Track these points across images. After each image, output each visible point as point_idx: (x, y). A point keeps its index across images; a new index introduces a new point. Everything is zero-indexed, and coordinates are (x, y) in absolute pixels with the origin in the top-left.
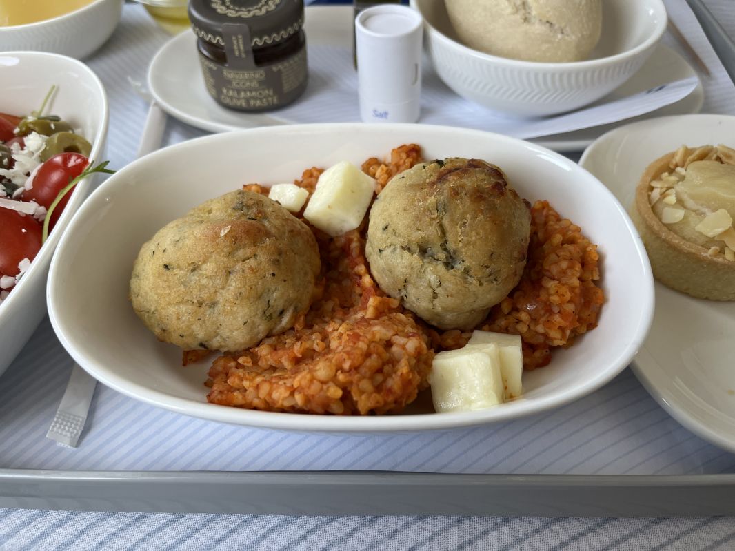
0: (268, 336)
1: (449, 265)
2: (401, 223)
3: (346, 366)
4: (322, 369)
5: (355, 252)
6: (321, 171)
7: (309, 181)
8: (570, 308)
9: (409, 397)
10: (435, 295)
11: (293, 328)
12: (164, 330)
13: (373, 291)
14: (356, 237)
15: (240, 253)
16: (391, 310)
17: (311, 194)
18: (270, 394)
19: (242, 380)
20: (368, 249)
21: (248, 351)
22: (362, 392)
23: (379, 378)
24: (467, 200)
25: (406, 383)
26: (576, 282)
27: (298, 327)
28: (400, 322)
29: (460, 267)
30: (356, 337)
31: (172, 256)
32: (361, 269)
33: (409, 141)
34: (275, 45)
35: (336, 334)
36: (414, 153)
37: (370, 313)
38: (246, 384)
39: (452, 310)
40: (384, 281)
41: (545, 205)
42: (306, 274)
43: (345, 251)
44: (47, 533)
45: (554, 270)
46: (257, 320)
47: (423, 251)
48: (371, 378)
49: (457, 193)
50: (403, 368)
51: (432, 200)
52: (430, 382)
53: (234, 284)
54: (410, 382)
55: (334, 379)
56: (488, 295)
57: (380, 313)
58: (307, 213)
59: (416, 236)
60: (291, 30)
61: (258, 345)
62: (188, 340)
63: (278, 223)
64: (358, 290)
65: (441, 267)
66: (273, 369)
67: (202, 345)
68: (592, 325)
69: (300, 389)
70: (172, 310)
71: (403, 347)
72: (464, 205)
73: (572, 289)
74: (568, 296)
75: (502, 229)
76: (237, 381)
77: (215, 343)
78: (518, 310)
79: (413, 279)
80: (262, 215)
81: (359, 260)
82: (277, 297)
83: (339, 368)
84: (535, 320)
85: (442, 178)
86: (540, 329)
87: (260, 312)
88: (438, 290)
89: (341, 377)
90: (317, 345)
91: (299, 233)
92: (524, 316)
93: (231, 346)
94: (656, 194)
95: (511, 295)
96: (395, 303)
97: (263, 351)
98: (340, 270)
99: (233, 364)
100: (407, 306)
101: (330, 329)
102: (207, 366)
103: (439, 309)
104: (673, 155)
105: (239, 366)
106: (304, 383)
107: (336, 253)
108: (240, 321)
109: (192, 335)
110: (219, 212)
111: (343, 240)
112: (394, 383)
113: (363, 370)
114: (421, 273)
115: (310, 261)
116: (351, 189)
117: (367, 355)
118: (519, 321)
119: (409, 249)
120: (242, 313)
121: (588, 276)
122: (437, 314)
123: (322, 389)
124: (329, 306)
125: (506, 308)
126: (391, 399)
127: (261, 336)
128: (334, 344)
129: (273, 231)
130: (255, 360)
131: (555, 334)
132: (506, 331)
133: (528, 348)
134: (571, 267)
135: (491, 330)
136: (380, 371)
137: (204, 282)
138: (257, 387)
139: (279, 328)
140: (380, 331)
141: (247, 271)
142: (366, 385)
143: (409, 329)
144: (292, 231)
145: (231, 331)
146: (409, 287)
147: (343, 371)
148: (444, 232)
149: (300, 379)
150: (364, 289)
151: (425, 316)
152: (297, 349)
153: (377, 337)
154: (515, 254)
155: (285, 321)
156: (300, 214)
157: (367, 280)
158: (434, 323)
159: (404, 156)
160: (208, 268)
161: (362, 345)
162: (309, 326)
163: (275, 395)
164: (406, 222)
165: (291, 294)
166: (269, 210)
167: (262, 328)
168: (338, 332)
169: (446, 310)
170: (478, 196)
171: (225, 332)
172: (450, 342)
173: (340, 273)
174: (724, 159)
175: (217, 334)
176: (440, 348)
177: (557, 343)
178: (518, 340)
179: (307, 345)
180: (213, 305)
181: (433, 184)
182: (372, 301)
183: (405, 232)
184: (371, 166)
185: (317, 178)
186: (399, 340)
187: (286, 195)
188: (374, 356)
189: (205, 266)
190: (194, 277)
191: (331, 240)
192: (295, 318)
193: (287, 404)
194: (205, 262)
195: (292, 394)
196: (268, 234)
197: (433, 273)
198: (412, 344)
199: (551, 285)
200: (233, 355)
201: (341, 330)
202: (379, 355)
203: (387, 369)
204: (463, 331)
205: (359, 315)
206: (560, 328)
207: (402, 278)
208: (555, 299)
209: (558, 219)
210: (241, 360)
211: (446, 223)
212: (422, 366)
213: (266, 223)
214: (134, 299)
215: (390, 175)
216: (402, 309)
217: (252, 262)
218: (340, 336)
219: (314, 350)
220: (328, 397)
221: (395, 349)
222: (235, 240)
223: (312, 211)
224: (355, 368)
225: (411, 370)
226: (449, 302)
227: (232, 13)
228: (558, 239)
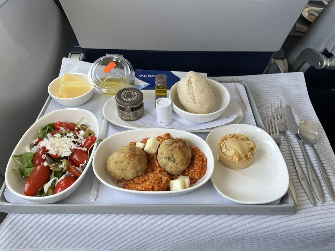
0: (136, 177)
1: (174, 162)
2: (164, 153)
3: (153, 182)
4: (148, 183)
5: (155, 158)
6: (148, 139)
7: (145, 141)
8: (199, 171)
9: (165, 188)
10: (171, 168)
11: (141, 175)
12: (115, 175)
13: (159, 167)
14: (155, 155)
15: (131, 159)
16: (162, 171)
17: (145, 144)
18: (138, 188)
19: (131, 185)
20: (158, 158)
21: (132, 180)
22: (155, 187)
23: (159, 184)
24: (177, 149)
25: (164, 185)
26: (200, 165)
27: (143, 175)
28: (164, 174)
29: (176, 162)
30: (155, 176)
31: (117, 160)
32: (156, 162)
33: (167, 133)
34: (137, 107)
35: (151, 176)
36: (168, 136)
37: (158, 172)
38: (133, 186)
39: (175, 171)
40: (161, 165)
41: (197, 148)
42: (144, 163)
43: (153, 158)
44: (89, 219)
45: (196, 163)
46: (134, 173)
47: (169, 159)
48: (158, 184)
49: (175, 147)
50: (164, 183)
51: (170, 148)
52: (170, 186)
53: (130, 166)
54: (165, 185)
55: (150, 184)
56: (182, 168)
57: (160, 172)
58: (144, 150)
59: (167, 155)
60: (140, 104)
61: (134, 178)
62: (120, 177)
63: (138, 152)
64: (155, 167)
65: (172, 162)
66: (138, 183)
67: (123, 178)
68: (204, 175)
69: (144, 186)
70: (117, 171)
71: (164, 178)
72: (177, 150)
73: (199, 167)
74: (198, 168)
75: (184, 155)
76: (131, 186)
77: (126, 178)
78: (189, 171)
79: (167, 164)
80: (135, 151)
81: (156, 160)
82: (139, 168)
83: (151, 182)
84: (192, 173)
85: (173, 143)
86: (193, 175)
87: (135, 171)
88: (172, 167)
89: (152, 184)
90: (147, 179)
91: (143, 155)
92: (190, 172)
93: (129, 179)
94: (222, 145)
95: (188, 168)
96: (163, 170)
97: (136, 180)
98: (152, 162)
99: (129, 182)
100: (166, 170)
101: (149, 175)
102: (123, 183)
103: (172, 171)
104: (227, 136)
105: (130, 183)
106: (145, 185)
107: (150, 158)
108: (131, 173)
109: (121, 176)
110: (126, 150)
111: (152, 155)
112: (162, 185)
113: (156, 183)
114: (168, 163)
115: (145, 160)
116: (154, 144)
117: (157, 180)
118: (190, 173)
119: (166, 158)
120: (132, 172)
121: (203, 164)
122: (172, 172)
123: (148, 186)
124: (149, 170)
125: (187, 171)
126: (161, 188)
127: (135, 176)
128: (150, 178)
129: (138, 154)
130: (134, 182)
131: (196, 176)
132: (187, 176)
133: (191, 179)
134: (200, 162)
135: (184, 175)
136: (159, 183)
137: (124, 165)
138: (135, 187)
139: (139, 175)
140: (159, 175)
141: (133, 163)
142: (156, 186)
143: (166, 175)
144: (141, 154)
145: (129, 175)
146: (166, 166)
147: (152, 183)
148: (173, 155)
149: (144, 185)
150: (157, 166)
151: (170, 172)
152: (143, 179)
153: (159, 177)
154: (187, 160)
155: (140, 173)
156: (143, 149)
157: (157, 164)
158: (172, 174)
159: (166, 136)
160: (125, 162)
161: (156, 178)
162: (145, 175)
163: (139, 188)
164: (165, 153)
165: (142, 168)
166: (137, 149)
167: (135, 175)
168: (151, 175)
169: (173, 171)
170: (180, 148)
171: (128, 176)
172: (175, 178)
173: (152, 163)
174: (238, 137)
175: (126, 176)
176: (173, 179)
177: (197, 178)
178: (189, 177)
179: (145, 178)
180: (126, 170)
181: (171, 145)
182: (158, 169)
183: (165, 155)
184: (159, 138)
185: (147, 141)
186: (163, 177)
187: (140, 145)
188: (158, 180)
189: (124, 162)
190: (122, 164)
191: (150, 155)
192: (142, 173)
193: (141, 189)
194: (124, 161)
195: (142, 188)
196: (137, 155)
197: (170, 163)
198: (166, 178)
199: (195, 166)
200: (129, 181)
201: (152, 175)
202: (159, 180)
203: (160, 183)
204: (178, 176)
205: (155, 172)
206: (197, 175)
207: (164, 164)
208: (196, 169)
209: (199, 151)
210: (131, 182)
211: (173, 153)
212: (168, 183)
213: (136, 153)
214: (108, 169)
215: (163, 141)
216: (165, 171)
217: (134, 161)
218: (152, 177)
219: (146, 179)
220: (149, 188)
221: (162, 179)
222: (130, 157)
223: (146, 149)
224: (154, 182)
225: (165, 183)
226: (174, 169)
227: (126, 100)
228: (197, 156)
